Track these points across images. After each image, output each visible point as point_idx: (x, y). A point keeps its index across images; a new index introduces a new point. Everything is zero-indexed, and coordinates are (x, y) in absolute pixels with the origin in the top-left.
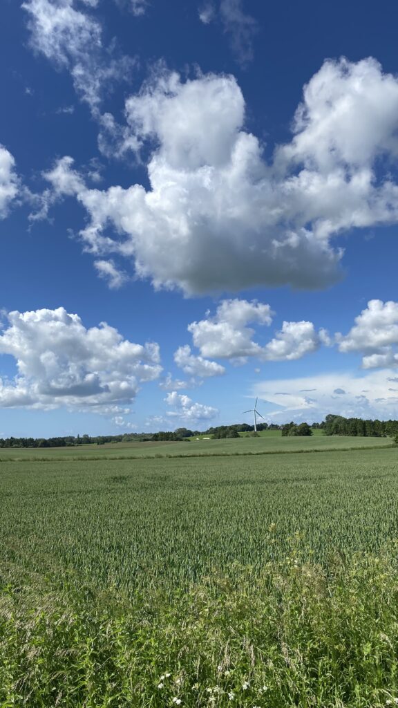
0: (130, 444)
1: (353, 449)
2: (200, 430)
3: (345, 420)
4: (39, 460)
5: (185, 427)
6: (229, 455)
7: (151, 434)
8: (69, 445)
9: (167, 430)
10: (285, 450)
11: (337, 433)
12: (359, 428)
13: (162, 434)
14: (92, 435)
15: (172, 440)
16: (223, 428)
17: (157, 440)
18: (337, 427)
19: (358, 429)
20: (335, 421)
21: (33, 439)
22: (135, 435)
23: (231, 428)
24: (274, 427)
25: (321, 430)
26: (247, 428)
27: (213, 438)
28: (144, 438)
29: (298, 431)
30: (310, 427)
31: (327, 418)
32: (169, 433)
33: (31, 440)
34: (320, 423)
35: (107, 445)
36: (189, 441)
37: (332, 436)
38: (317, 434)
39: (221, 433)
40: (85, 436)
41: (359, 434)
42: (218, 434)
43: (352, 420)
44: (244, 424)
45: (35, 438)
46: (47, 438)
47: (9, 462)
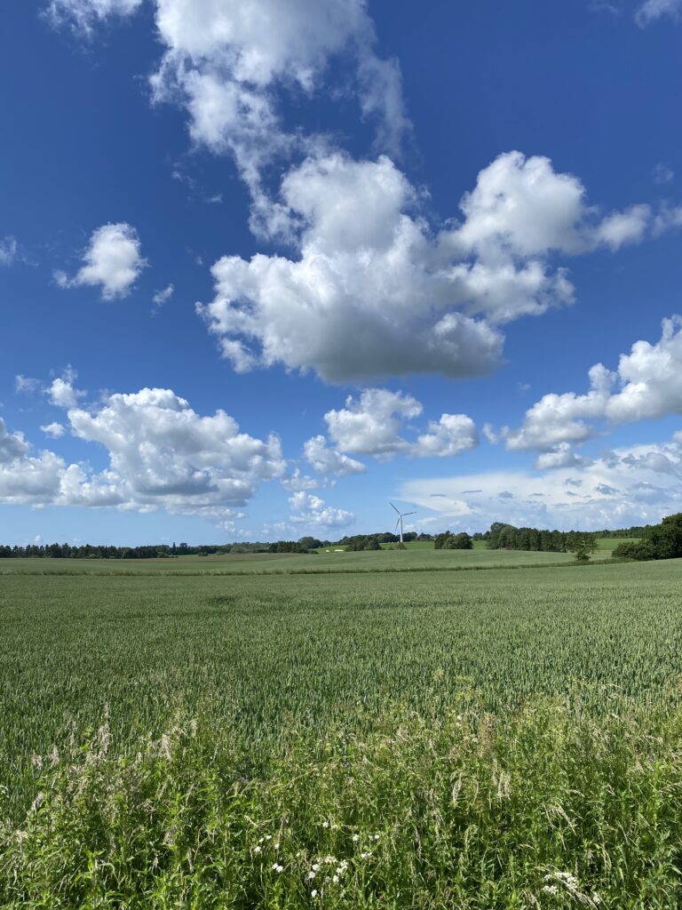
0: (240, 556)
1: (523, 567)
2: (332, 540)
3: (515, 529)
4: (122, 574)
5: (312, 536)
6: (366, 572)
7: (268, 544)
8: (162, 556)
9: (287, 540)
10: (439, 567)
11: (504, 546)
12: (533, 539)
13: (282, 544)
14: (192, 544)
15: (295, 552)
16: (361, 538)
17: (275, 552)
18: (504, 537)
19: (531, 543)
20: (502, 532)
21: (115, 548)
22: (246, 545)
23: (370, 538)
24: (425, 537)
25: (485, 542)
26: (390, 538)
27: (347, 550)
28: (259, 549)
29: (456, 543)
30: (471, 537)
31: (492, 528)
32: (291, 543)
33: (113, 549)
34: (483, 534)
35: (211, 556)
36: (317, 553)
37: (498, 550)
38: (480, 548)
39: (357, 544)
40: (182, 544)
41: (532, 548)
42: (353, 546)
43: (523, 529)
44: (388, 534)
45: (117, 547)
46: (133, 547)
47: (84, 576)
